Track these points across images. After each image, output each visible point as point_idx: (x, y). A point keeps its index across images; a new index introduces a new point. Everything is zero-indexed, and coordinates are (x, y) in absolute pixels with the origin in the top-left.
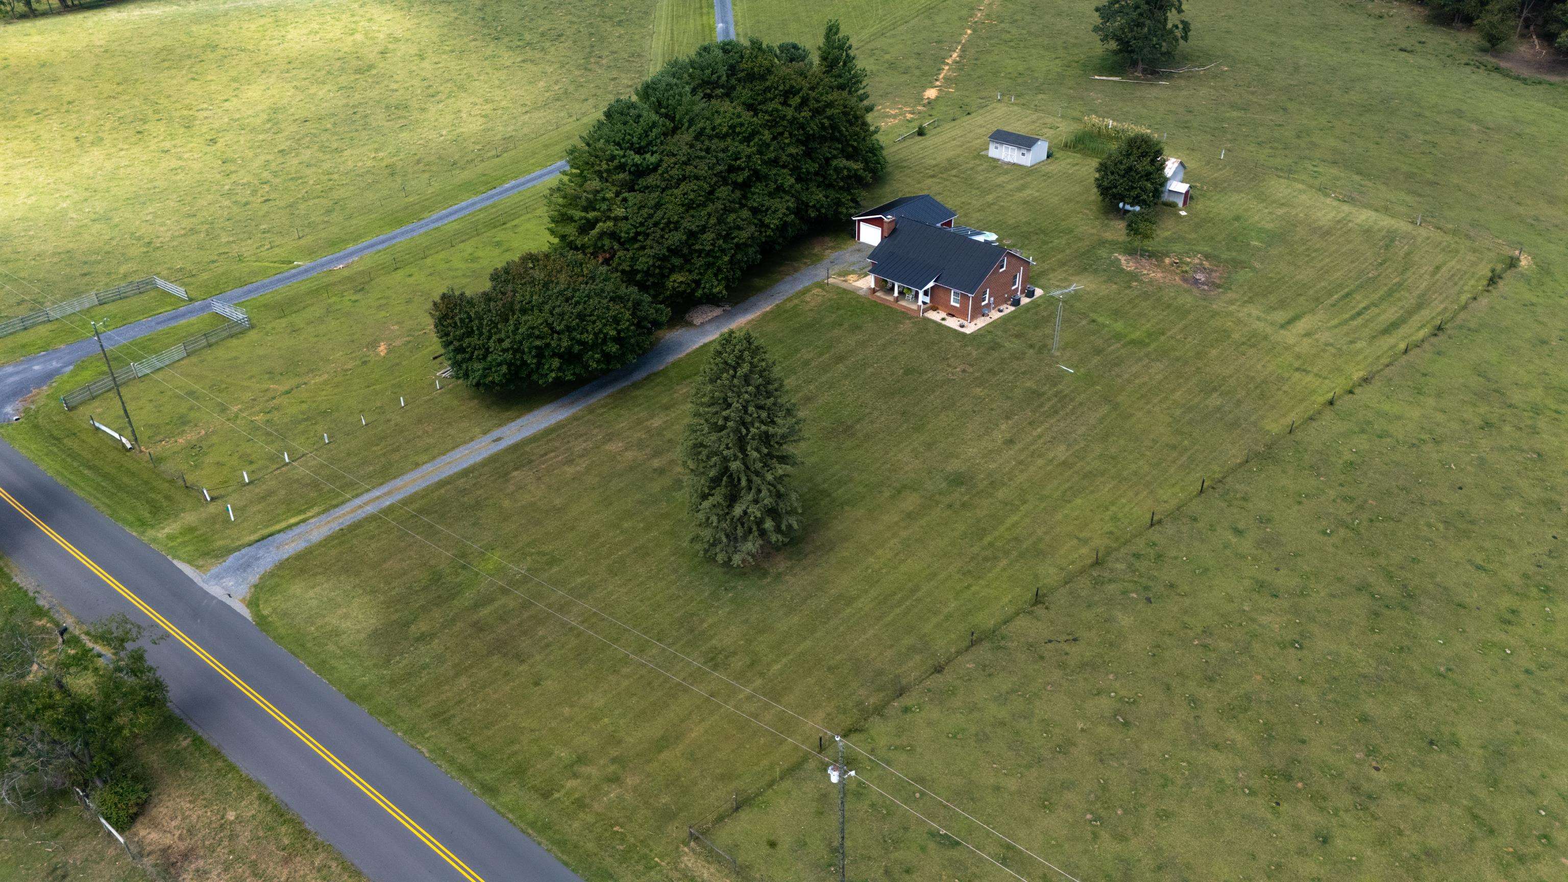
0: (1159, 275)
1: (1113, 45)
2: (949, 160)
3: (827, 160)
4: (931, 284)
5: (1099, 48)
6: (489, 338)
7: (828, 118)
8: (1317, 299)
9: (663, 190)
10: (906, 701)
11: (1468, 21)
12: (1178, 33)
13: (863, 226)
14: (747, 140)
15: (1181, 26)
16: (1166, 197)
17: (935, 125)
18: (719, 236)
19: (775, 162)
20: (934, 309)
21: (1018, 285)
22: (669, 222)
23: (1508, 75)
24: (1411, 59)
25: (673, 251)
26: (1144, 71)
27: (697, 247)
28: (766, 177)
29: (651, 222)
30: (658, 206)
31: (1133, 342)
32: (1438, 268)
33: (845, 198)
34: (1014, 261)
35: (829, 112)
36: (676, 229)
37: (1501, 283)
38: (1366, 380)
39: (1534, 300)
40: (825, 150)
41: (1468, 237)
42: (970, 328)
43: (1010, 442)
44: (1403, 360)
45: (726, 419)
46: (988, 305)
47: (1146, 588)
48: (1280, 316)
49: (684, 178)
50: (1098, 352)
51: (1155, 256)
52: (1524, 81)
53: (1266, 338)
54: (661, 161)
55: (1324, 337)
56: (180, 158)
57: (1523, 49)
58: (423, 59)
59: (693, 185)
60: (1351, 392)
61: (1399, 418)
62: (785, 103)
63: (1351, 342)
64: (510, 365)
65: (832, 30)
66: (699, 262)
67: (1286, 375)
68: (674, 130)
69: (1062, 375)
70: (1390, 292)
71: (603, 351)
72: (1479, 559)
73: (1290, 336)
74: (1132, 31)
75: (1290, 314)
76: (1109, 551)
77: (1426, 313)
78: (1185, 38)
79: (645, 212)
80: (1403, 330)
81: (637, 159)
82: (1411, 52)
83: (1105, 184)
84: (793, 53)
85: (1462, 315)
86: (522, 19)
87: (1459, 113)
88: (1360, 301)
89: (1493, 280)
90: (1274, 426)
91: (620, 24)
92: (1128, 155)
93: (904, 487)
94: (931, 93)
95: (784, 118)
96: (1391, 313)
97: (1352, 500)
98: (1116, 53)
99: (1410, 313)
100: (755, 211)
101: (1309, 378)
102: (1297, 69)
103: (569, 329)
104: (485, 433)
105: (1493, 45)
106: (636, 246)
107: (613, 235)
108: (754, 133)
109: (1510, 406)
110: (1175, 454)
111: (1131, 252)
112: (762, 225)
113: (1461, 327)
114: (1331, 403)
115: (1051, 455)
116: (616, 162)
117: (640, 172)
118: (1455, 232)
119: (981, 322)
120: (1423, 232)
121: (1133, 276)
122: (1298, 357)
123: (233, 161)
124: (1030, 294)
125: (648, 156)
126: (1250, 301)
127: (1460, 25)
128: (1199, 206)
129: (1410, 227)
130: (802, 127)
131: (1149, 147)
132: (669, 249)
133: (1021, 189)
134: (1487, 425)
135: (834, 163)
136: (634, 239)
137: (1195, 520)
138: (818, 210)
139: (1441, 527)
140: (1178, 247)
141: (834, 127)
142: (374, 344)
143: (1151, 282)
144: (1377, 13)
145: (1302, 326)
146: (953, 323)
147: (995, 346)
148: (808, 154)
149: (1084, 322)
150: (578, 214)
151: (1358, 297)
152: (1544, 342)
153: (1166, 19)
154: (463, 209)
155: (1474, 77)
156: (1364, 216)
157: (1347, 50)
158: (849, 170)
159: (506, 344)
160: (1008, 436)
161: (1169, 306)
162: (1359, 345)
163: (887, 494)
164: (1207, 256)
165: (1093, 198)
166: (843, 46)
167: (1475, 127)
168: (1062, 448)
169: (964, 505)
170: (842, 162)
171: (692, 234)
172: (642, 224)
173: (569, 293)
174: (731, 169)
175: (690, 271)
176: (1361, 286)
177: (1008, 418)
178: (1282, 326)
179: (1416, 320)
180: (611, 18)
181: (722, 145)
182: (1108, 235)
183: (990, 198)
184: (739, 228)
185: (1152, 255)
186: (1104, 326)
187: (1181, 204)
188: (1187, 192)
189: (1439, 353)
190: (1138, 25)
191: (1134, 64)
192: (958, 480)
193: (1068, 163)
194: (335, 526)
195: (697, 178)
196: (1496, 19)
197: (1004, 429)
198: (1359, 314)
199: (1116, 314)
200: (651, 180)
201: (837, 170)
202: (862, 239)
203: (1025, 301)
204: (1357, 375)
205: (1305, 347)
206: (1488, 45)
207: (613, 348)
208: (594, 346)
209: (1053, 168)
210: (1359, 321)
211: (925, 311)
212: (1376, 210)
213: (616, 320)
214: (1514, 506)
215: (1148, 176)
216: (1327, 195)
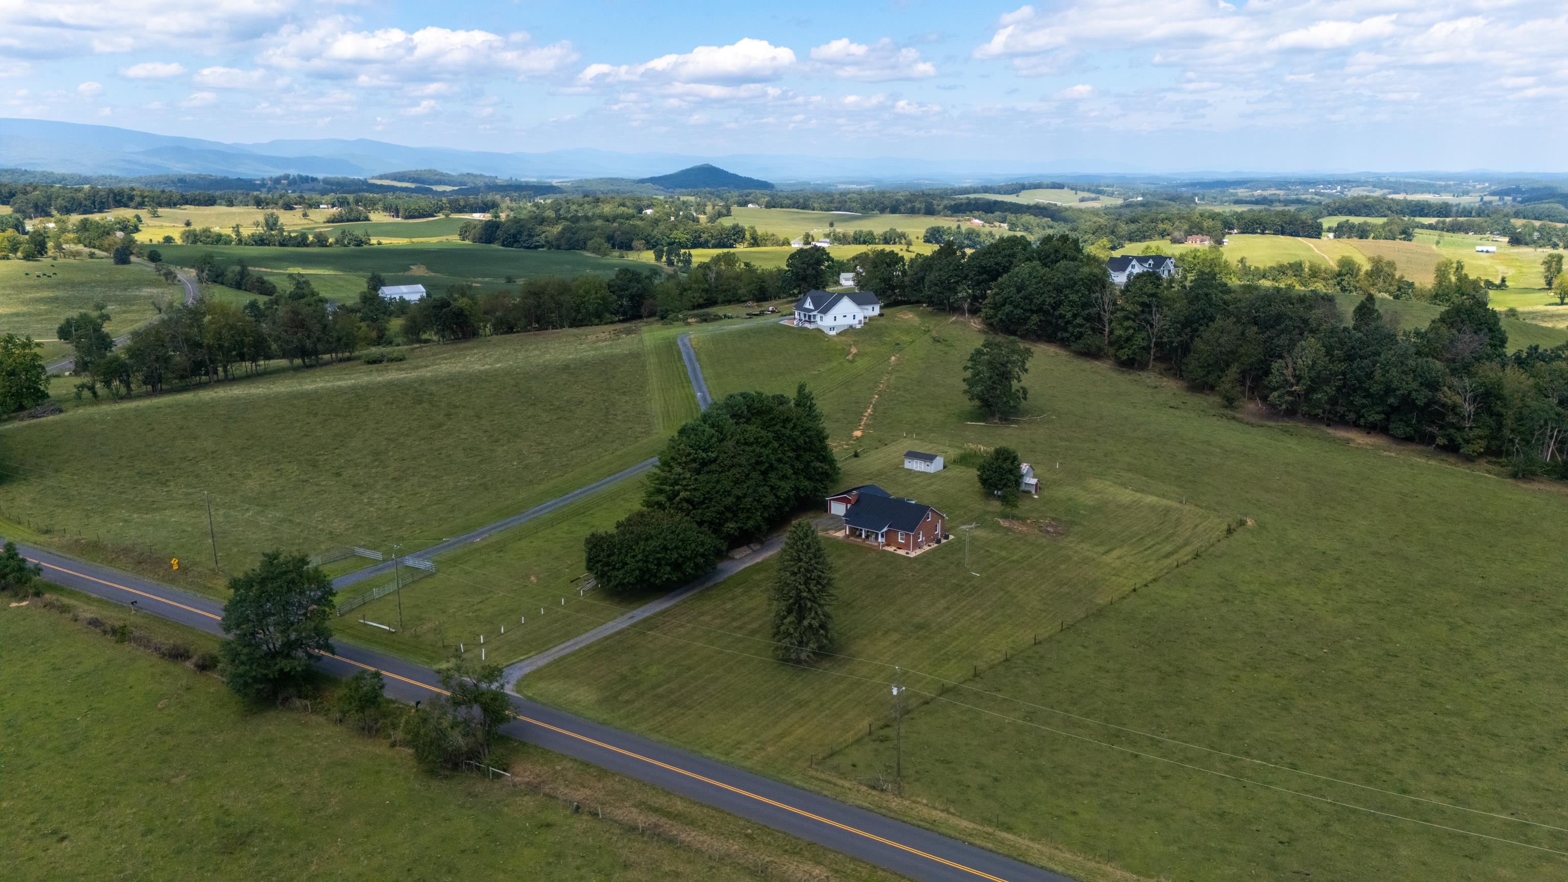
0: (1025, 529)
1: (977, 402)
2: (879, 470)
3: (808, 462)
4: (885, 529)
5: (968, 405)
6: (626, 555)
7: (808, 437)
8: (1123, 541)
9: (720, 473)
10: (911, 715)
11: (1212, 388)
12: (1021, 395)
13: (833, 504)
14: (765, 446)
15: (1021, 391)
16: (1023, 487)
17: (864, 451)
18: (755, 500)
19: (780, 460)
20: (888, 545)
21: (938, 531)
22: (725, 491)
23: (1241, 422)
24: (1177, 413)
25: (728, 509)
26: (1000, 419)
27: (741, 506)
28: (776, 469)
29: (713, 492)
30: (718, 482)
31: (1013, 561)
32: (1196, 526)
33: (820, 486)
34: (935, 515)
35: (809, 433)
36: (729, 495)
37: (1235, 534)
38: (1155, 580)
39: (1255, 541)
40: (807, 456)
41: (1215, 510)
42: (913, 554)
43: (948, 608)
44: (1177, 570)
45: (800, 567)
46: (922, 541)
47: (1036, 670)
48: (1102, 549)
49: (733, 466)
50: (993, 566)
51: (1022, 519)
52: (1252, 425)
53: (1094, 560)
54: (718, 456)
55: (1129, 559)
56: (318, 485)
57: (1251, 406)
58: (481, 418)
59: (739, 470)
60: (1146, 585)
61: (1174, 598)
62: (784, 427)
63: (1145, 562)
64: (640, 570)
65: (801, 388)
66: (742, 516)
67: (1107, 578)
68: (723, 440)
69: (974, 577)
70: (1167, 538)
71: (695, 563)
72: (1219, 657)
73: (1108, 559)
74: (989, 392)
75: (1107, 548)
76: (1013, 656)
77: (1189, 549)
78: (1025, 398)
79: (710, 486)
80: (1175, 557)
81: (704, 455)
82: (1177, 408)
83: (984, 477)
84: (781, 400)
85: (1211, 549)
86: (549, 392)
87: (1208, 443)
88: (1149, 542)
89: (1230, 531)
90: (1101, 600)
91: (624, 393)
92: (997, 459)
93: (889, 630)
94: (858, 433)
95: (784, 435)
96: (1168, 548)
97: (1148, 633)
98: (980, 408)
99: (1180, 548)
100: (772, 488)
101: (1121, 579)
102: (1101, 418)
103: (677, 548)
104: (622, 614)
105: (1230, 404)
106: (704, 506)
107: (688, 501)
108: (769, 443)
109: (1239, 592)
110: (1045, 614)
111: (1005, 516)
112: (778, 497)
113: (1210, 555)
114: (1134, 590)
115: (973, 615)
116: (692, 457)
117: (704, 464)
118: (1207, 508)
119: (918, 552)
120: (1187, 507)
121: (1008, 529)
122: (1114, 569)
123: (361, 485)
124: (947, 537)
125: (710, 454)
126: (1082, 541)
127: (1208, 392)
128: (1045, 493)
129: (1178, 505)
130: (794, 440)
131: (1009, 453)
132: (725, 507)
133: (931, 484)
134: (1225, 600)
135: (812, 464)
136: (703, 502)
137: (1060, 642)
138: (805, 492)
139: (1198, 644)
140: (1035, 514)
141: (811, 442)
142: (527, 577)
143: (1020, 532)
144: (1154, 385)
145: (1115, 554)
146: (902, 552)
147: (929, 564)
148: (798, 458)
149: (982, 552)
150: (667, 488)
151: (1149, 540)
152: (1260, 562)
153: (1011, 386)
154: (550, 506)
155: (1219, 423)
156: (1150, 499)
157: (1135, 407)
158: (822, 468)
159: (640, 557)
160: (946, 605)
161: (1033, 544)
162: (1150, 563)
163: (880, 633)
164: (1053, 519)
165: (976, 489)
166: (809, 397)
167: (1218, 450)
168: (978, 611)
169: (926, 637)
170: (818, 464)
171: (738, 498)
172: (708, 492)
173: (673, 528)
174: (757, 463)
175: (736, 522)
176: (1149, 535)
177: (944, 597)
178: (1103, 554)
179: (1184, 551)
180: (616, 390)
181: (751, 449)
182: (990, 509)
183: (911, 490)
184: (765, 496)
185: (1018, 519)
186: (994, 553)
187: (1034, 492)
188: (1037, 484)
189: (1198, 567)
190: (993, 388)
191: (993, 414)
192: (920, 627)
193: (956, 471)
194: (550, 659)
195: (740, 466)
196: (1228, 386)
197: (943, 603)
198: (1149, 548)
199: (1001, 547)
200: (713, 467)
201: (814, 468)
202: (832, 512)
203: (943, 541)
204: (1150, 578)
205: (1117, 564)
206: (1226, 403)
207: (700, 560)
208: (690, 559)
209: (949, 474)
210: (1149, 551)
211: (883, 546)
212: (1158, 496)
213: (703, 544)
214: (1240, 635)
215: (1010, 471)
216: (1126, 488)
